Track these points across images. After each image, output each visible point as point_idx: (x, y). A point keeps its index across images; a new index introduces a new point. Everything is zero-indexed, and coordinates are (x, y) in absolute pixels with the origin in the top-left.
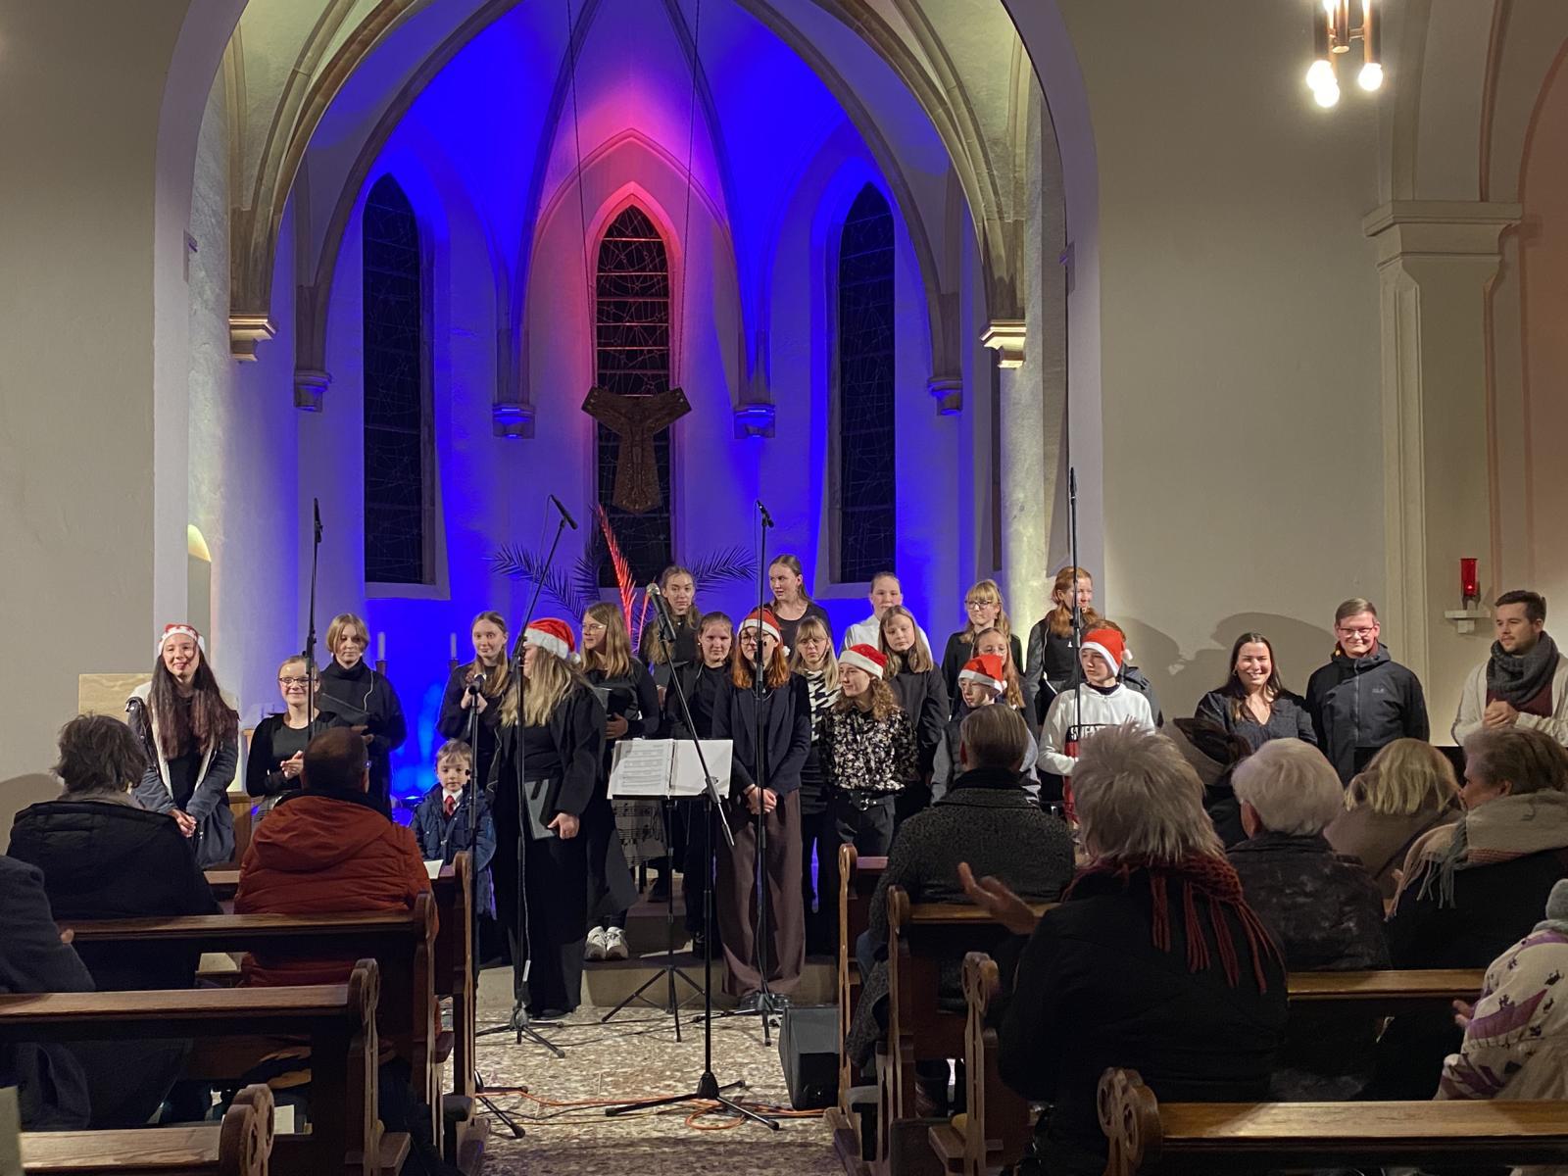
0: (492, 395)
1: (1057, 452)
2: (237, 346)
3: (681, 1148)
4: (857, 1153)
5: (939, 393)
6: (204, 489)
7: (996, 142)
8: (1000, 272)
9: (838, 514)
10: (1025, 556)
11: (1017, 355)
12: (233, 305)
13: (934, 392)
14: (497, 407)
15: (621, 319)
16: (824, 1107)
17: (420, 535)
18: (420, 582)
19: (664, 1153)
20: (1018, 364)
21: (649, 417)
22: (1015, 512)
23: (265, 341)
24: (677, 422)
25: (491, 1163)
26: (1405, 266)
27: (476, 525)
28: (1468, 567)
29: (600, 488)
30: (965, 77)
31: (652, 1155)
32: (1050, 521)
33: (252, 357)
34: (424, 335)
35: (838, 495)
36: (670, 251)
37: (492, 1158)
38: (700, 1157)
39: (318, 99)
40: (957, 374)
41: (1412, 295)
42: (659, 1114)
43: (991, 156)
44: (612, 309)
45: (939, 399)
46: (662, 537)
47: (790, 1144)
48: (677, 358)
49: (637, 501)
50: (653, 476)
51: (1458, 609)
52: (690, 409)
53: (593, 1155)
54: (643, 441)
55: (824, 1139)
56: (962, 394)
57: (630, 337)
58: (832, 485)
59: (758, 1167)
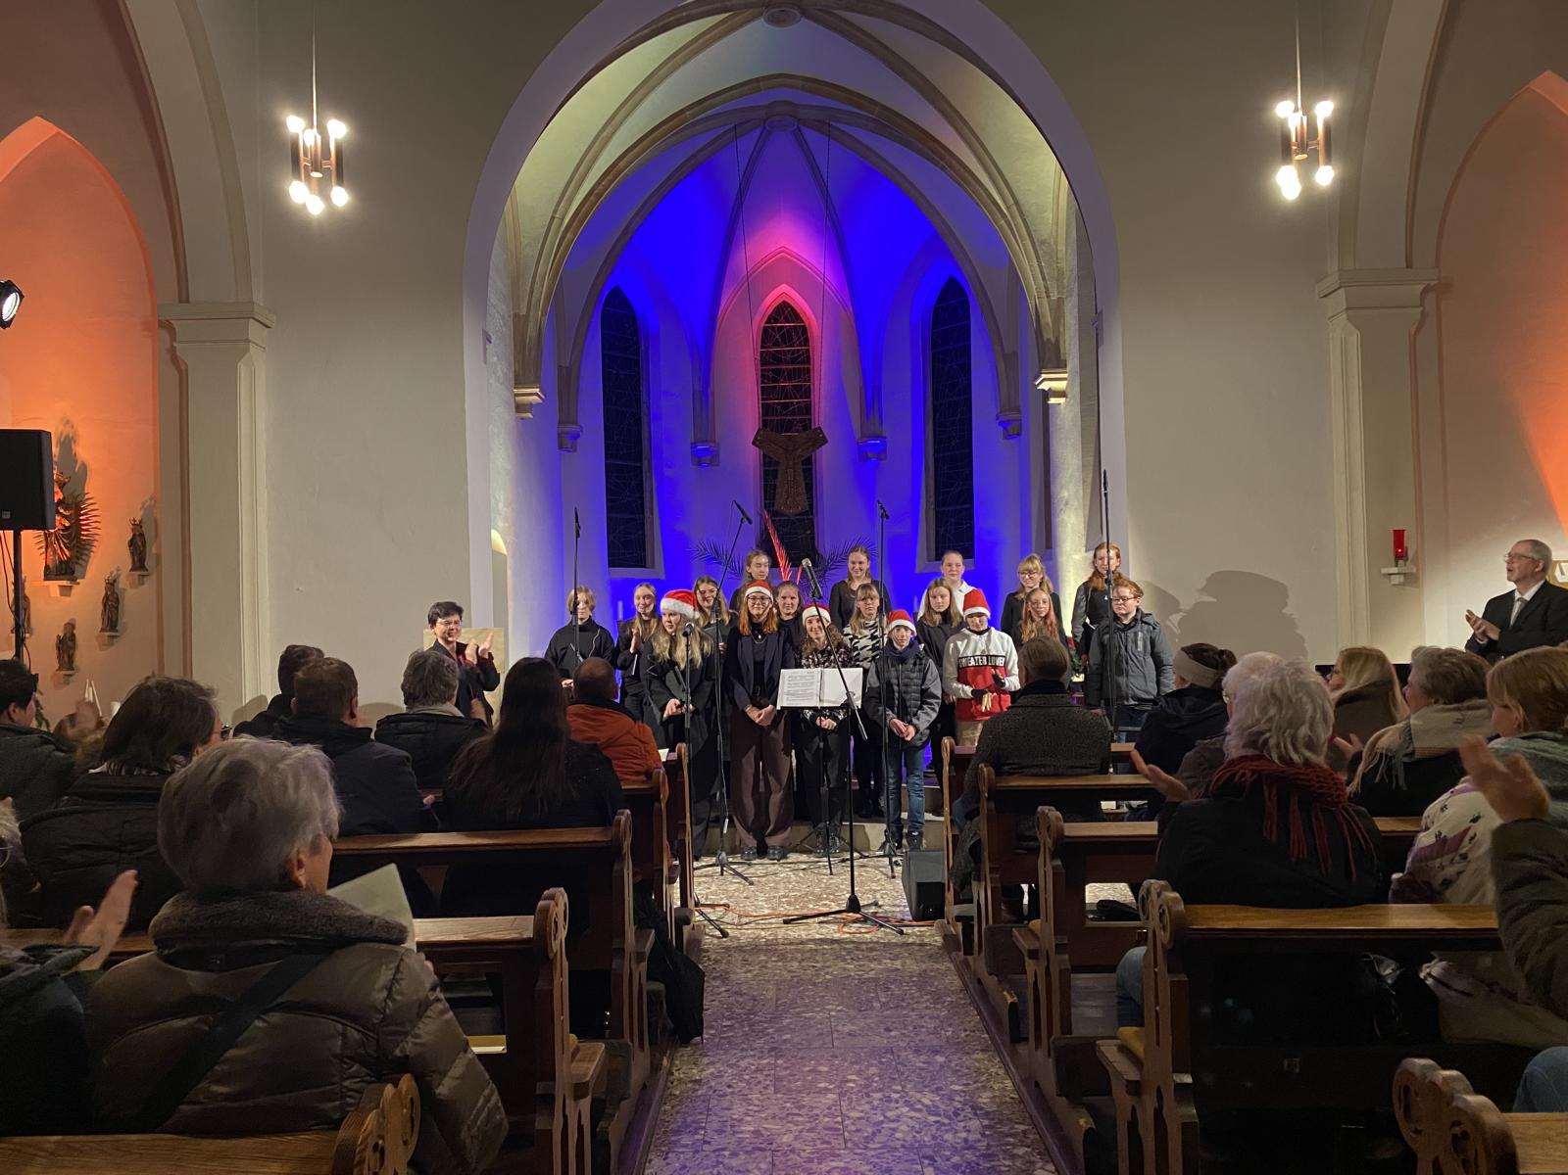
0: (691, 439)
1: (1092, 463)
2: (520, 408)
3: (836, 946)
4: (959, 950)
5: (1004, 424)
6: (501, 505)
7: (1043, 242)
8: (1048, 335)
9: (932, 514)
10: (1069, 538)
11: (1062, 394)
12: (516, 380)
13: (1001, 423)
14: (694, 446)
15: (778, 381)
16: (935, 919)
17: (644, 534)
18: (645, 567)
19: (824, 949)
20: (1062, 400)
21: (798, 448)
22: (1062, 506)
23: (539, 404)
24: (818, 451)
25: (706, 954)
26: (1349, 319)
27: (681, 527)
28: (1399, 536)
29: (765, 499)
30: (1020, 198)
31: (816, 950)
32: (1087, 512)
33: (530, 415)
34: (644, 398)
35: (932, 499)
36: (812, 333)
37: (707, 951)
38: (849, 952)
39: (569, 235)
40: (1018, 411)
41: (1354, 338)
42: (819, 923)
43: (1040, 252)
44: (771, 374)
45: (1005, 428)
46: (809, 532)
47: (912, 944)
48: (817, 407)
49: (791, 505)
50: (802, 488)
51: (1391, 567)
52: (827, 442)
53: (776, 950)
54: (794, 464)
55: (936, 941)
56: (1021, 424)
57: (784, 393)
58: (927, 491)
59: (890, 959)
